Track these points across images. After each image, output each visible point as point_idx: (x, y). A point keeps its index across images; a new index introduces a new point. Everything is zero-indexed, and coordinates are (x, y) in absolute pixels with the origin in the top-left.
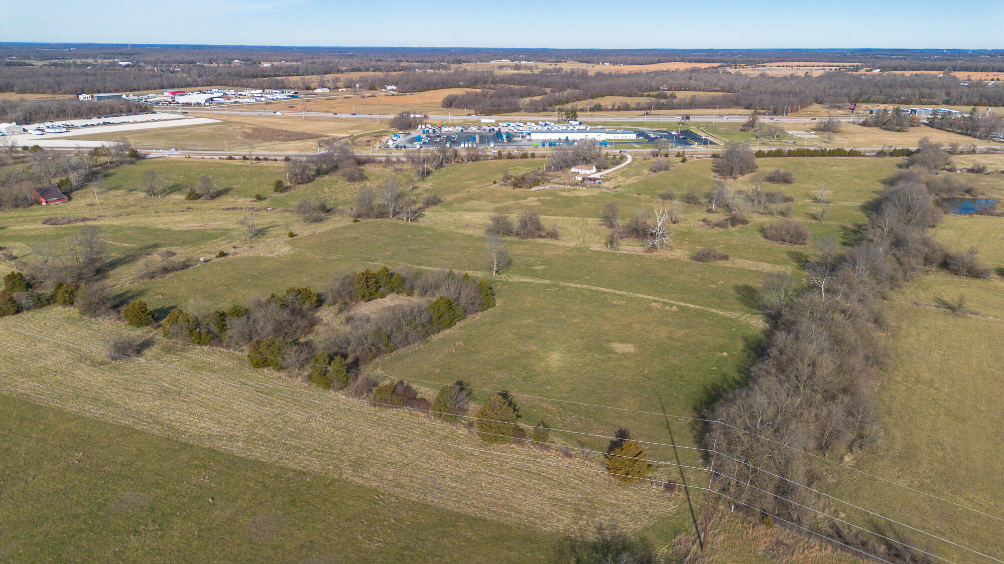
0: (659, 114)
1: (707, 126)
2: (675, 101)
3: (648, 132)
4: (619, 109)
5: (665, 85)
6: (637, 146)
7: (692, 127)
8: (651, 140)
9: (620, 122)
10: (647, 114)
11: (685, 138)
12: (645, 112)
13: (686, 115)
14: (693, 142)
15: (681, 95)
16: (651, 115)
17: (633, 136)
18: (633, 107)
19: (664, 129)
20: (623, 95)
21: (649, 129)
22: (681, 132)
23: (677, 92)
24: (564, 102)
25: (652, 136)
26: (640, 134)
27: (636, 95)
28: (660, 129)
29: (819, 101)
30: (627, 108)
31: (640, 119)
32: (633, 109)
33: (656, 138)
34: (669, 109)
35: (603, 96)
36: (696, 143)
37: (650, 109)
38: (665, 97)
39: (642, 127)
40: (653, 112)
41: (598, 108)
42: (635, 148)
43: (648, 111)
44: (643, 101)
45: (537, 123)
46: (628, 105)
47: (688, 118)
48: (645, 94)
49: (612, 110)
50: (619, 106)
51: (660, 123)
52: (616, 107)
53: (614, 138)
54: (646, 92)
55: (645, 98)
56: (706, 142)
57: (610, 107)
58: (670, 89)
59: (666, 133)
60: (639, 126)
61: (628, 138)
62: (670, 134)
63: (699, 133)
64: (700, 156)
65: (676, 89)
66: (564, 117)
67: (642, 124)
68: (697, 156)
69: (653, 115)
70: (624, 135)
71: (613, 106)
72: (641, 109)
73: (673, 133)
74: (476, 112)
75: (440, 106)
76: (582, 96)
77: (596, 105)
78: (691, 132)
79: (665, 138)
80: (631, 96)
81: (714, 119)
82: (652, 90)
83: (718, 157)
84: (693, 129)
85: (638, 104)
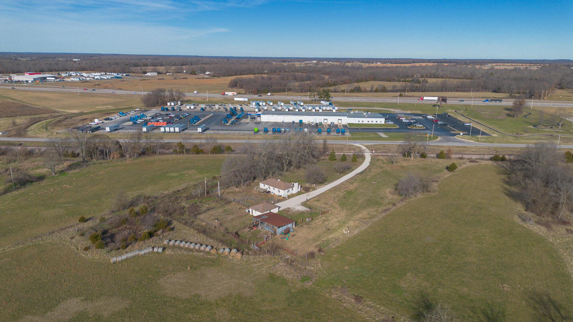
0: (413, 96)
1: (466, 109)
2: (427, 85)
3: (400, 115)
4: (377, 91)
5: (418, 74)
6: (383, 135)
7: (449, 111)
8: (404, 126)
9: (373, 103)
10: (401, 96)
11: (445, 125)
12: (399, 94)
13: (442, 97)
14: (457, 132)
15: (431, 81)
16: (405, 96)
17: (381, 121)
18: (389, 89)
19: (419, 112)
20: (383, 80)
21: (402, 111)
22: (438, 115)
23: (428, 79)
24: (332, 85)
25: (404, 120)
26: (389, 117)
27: (394, 80)
28: (414, 112)
29: (561, 87)
30: (384, 90)
31: (394, 101)
32: (390, 91)
33: (410, 124)
34: (422, 91)
35: (367, 81)
36: (461, 134)
37: (404, 91)
38: (419, 82)
39: (394, 108)
40: (406, 94)
41: (358, 90)
42: (381, 138)
43: (402, 93)
44: (399, 85)
45: (287, 102)
46: (385, 87)
47: (444, 100)
48: (402, 79)
49: (371, 91)
50: (377, 88)
51: (413, 105)
52: (374, 89)
53: (357, 122)
54: (402, 78)
55: (401, 83)
56: (475, 132)
57: (369, 89)
58: (422, 77)
59: (420, 117)
60: (391, 108)
61: (374, 123)
62: (425, 118)
63: (460, 118)
64: (474, 157)
65: (427, 76)
66: (317, 97)
67: (395, 106)
68: (469, 156)
69: (407, 96)
70: (370, 120)
71: (372, 88)
72: (397, 91)
73: (429, 117)
74: (246, 91)
75: (227, 86)
76: (348, 80)
77: (356, 87)
78: (449, 116)
79: (420, 124)
80: (390, 81)
81: (472, 102)
82: (407, 76)
83: (503, 159)
84: (451, 113)
85: (394, 87)
